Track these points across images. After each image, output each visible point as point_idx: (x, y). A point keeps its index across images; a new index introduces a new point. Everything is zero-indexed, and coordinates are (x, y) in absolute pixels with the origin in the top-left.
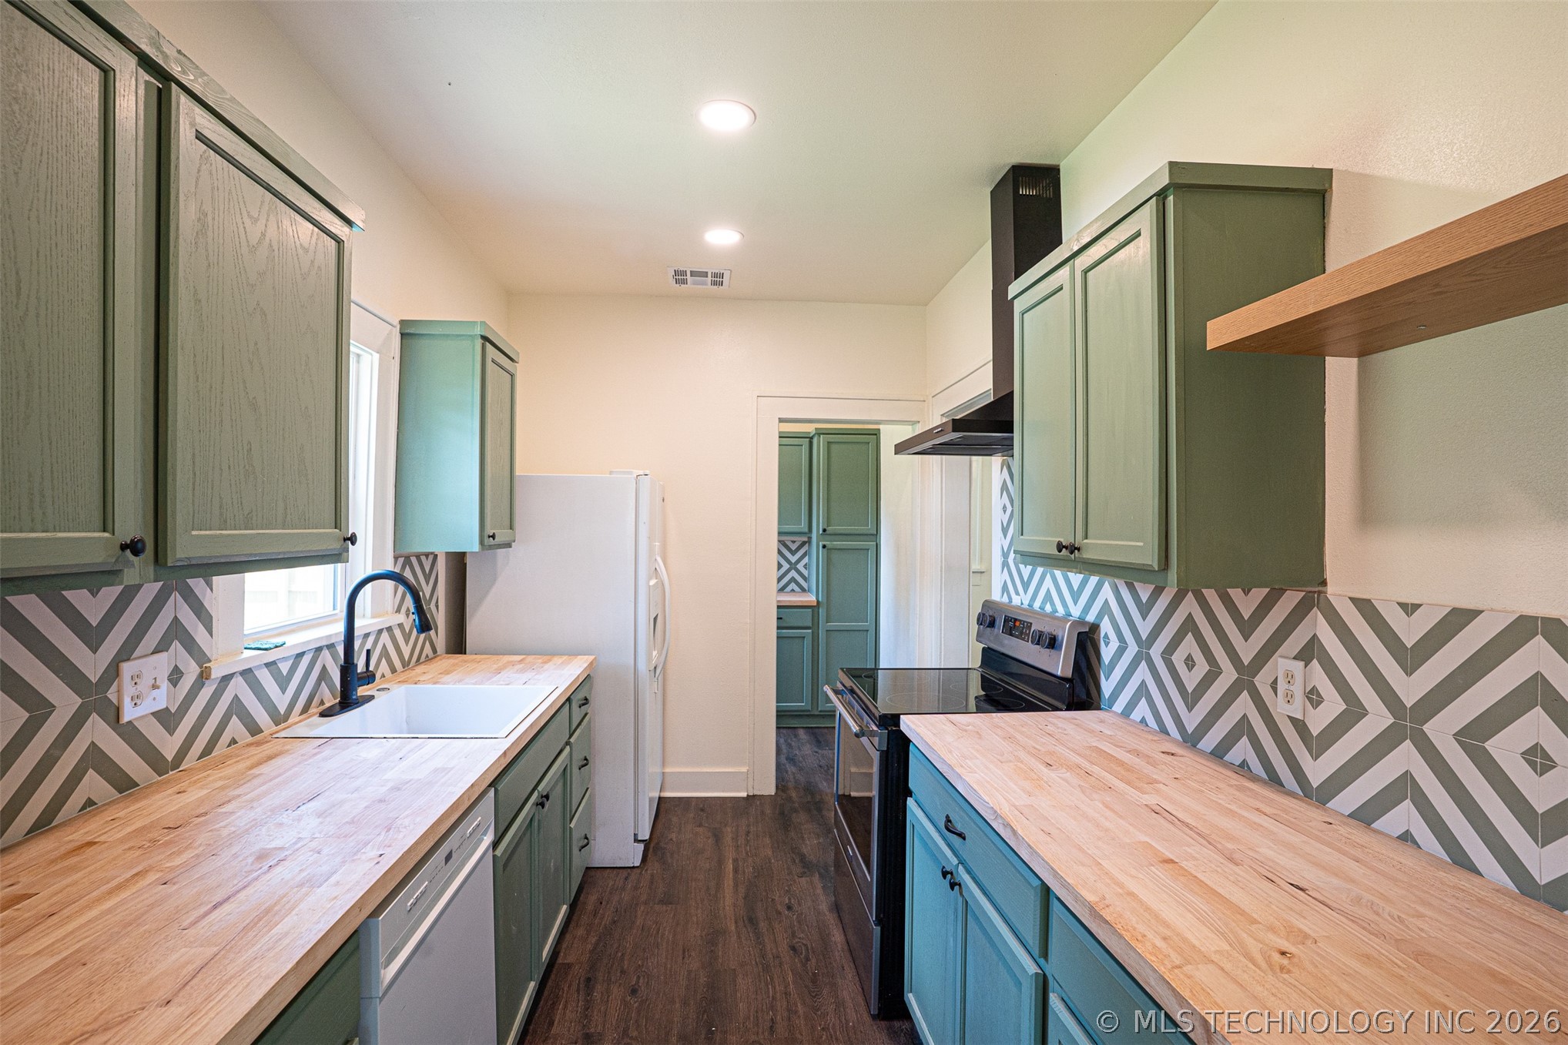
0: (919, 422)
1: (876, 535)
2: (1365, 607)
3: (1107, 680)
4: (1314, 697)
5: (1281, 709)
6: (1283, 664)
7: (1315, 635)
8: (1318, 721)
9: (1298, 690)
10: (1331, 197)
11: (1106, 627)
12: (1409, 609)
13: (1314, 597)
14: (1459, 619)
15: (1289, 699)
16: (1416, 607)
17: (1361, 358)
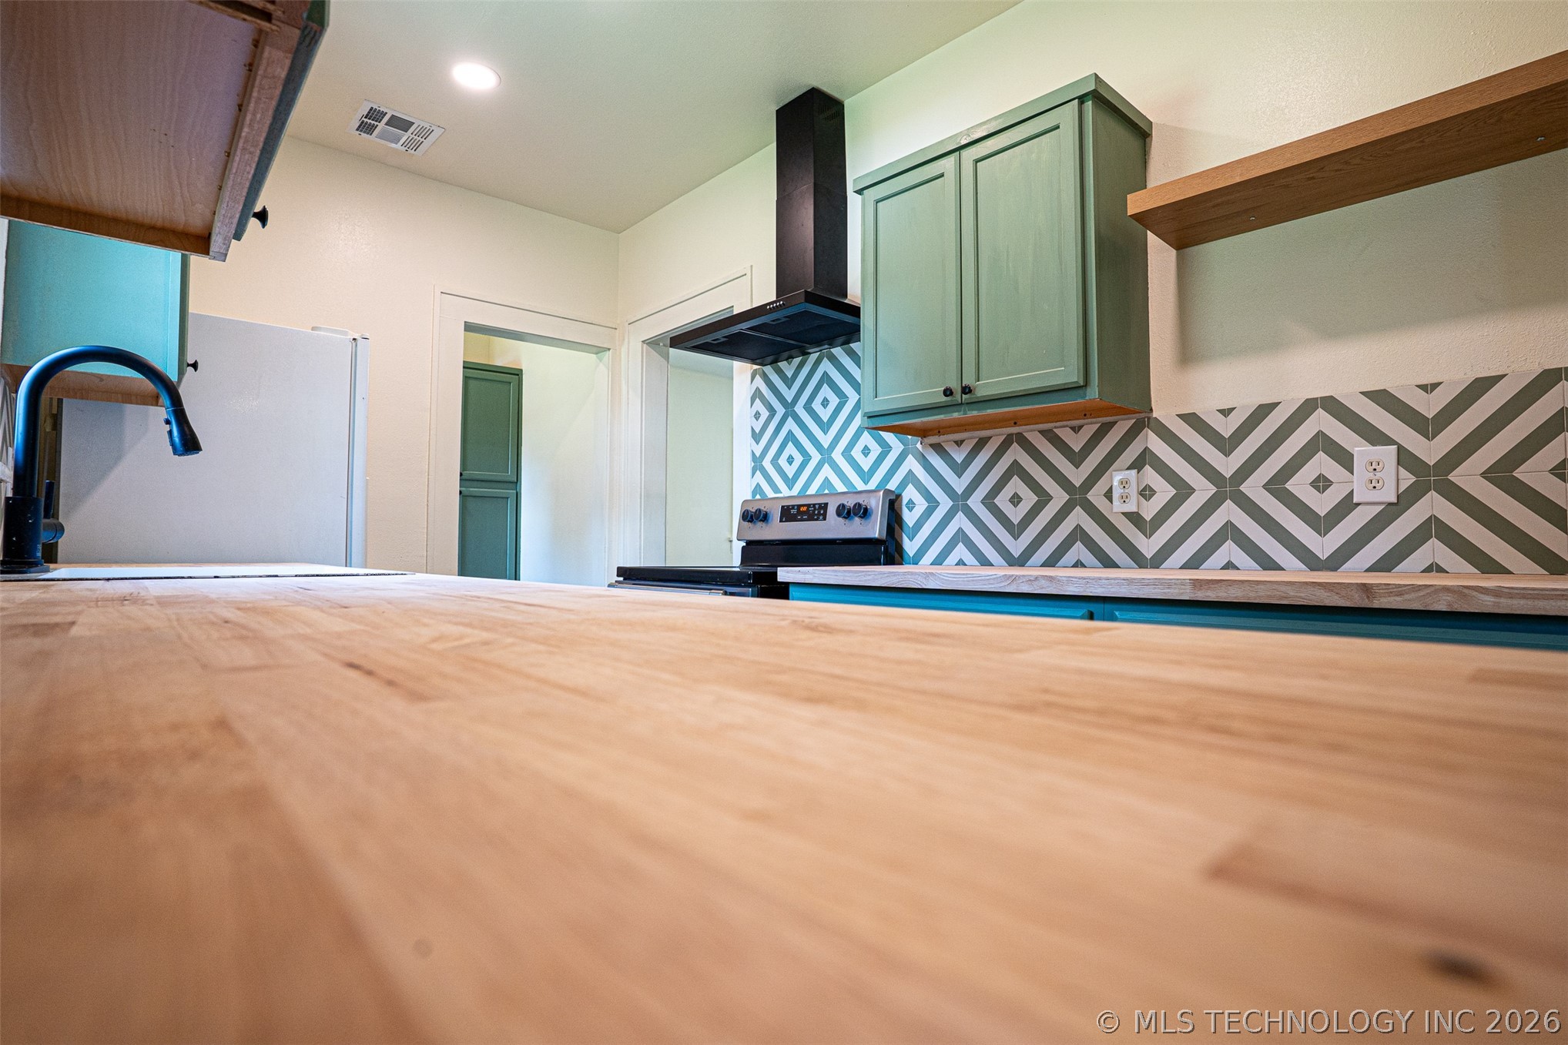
0: (609, 349)
1: (516, 483)
2: (1192, 420)
3: (911, 540)
4: (1147, 493)
5: (1114, 511)
6: (1117, 477)
7: (1146, 449)
8: (1149, 511)
9: (1133, 491)
10: (1151, 142)
11: (910, 493)
12: (1226, 412)
13: (1144, 421)
14: (1264, 411)
15: (1124, 499)
16: (1231, 410)
17: (1181, 251)
